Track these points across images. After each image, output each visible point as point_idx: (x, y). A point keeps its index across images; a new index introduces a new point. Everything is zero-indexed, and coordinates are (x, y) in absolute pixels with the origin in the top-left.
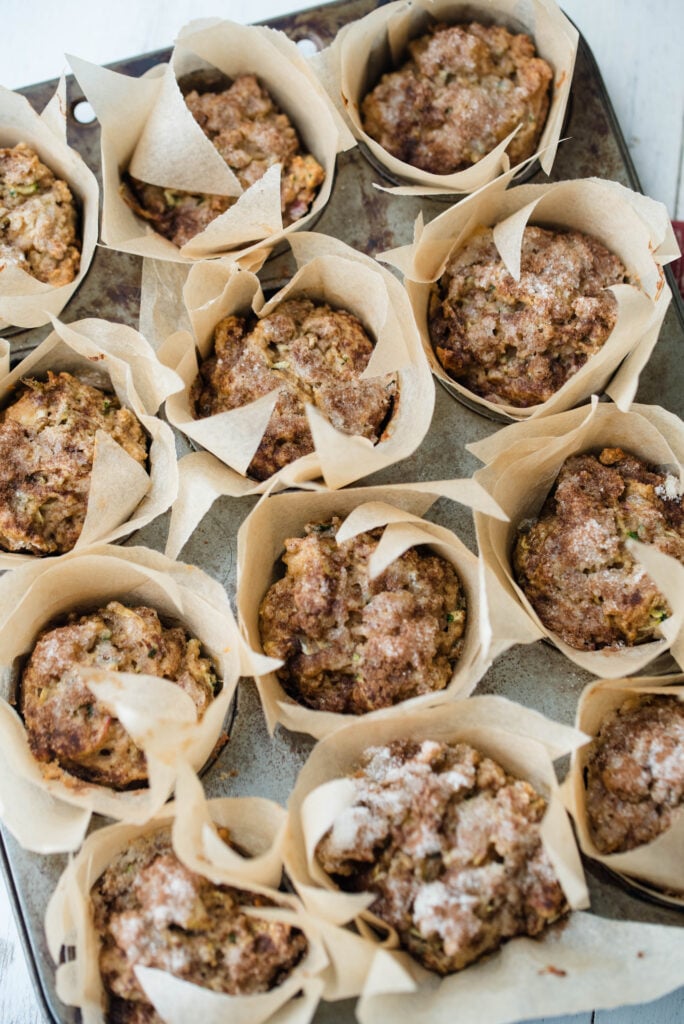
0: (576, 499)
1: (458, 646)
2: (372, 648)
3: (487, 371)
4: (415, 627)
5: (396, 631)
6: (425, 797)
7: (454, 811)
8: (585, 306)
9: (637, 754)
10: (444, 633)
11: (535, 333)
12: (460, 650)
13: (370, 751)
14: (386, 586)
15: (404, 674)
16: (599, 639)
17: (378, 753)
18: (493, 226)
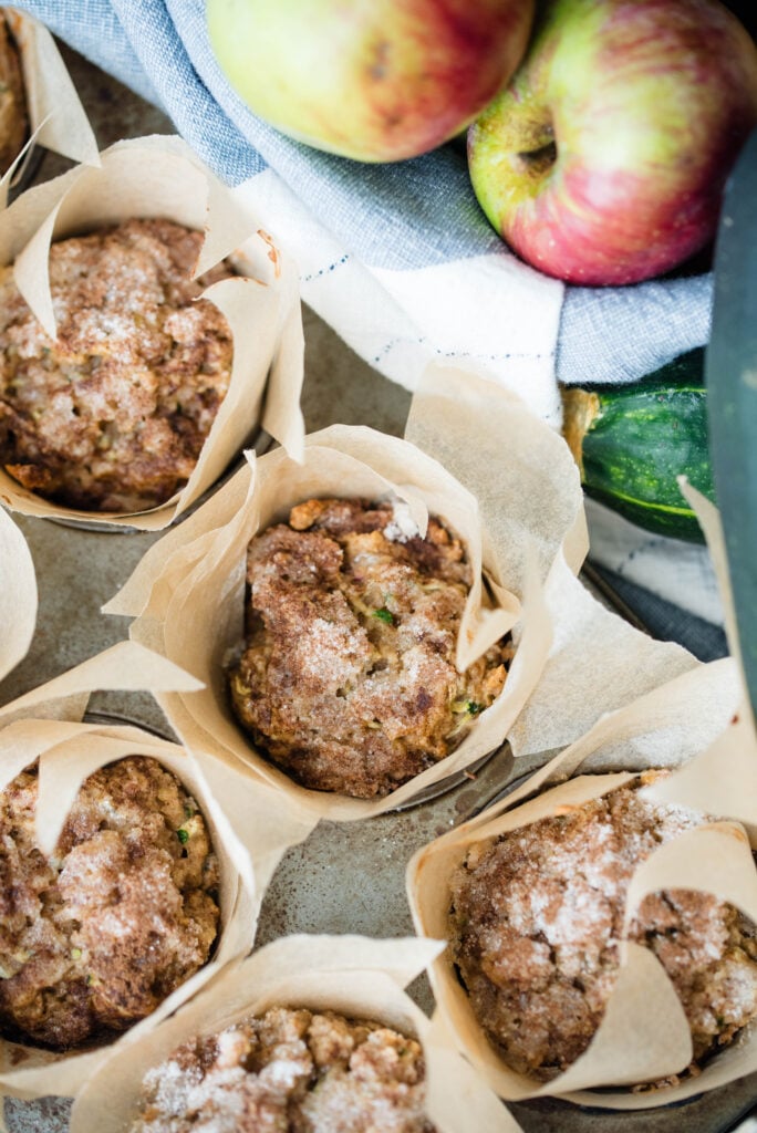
0: (283, 599)
1: (211, 867)
2: (92, 933)
3: (89, 469)
4: (138, 878)
5: (116, 897)
6: (253, 1116)
7: (301, 1116)
8: (185, 325)
9: (517, 921)
10: (183, 861)
11: (131, 391)
12: (216, 871)
13: (150, 1076)
14: (74, 836)
15: (152, 948)
16: (399, 775)
17: (164, 1075)
18: (11, 263)
